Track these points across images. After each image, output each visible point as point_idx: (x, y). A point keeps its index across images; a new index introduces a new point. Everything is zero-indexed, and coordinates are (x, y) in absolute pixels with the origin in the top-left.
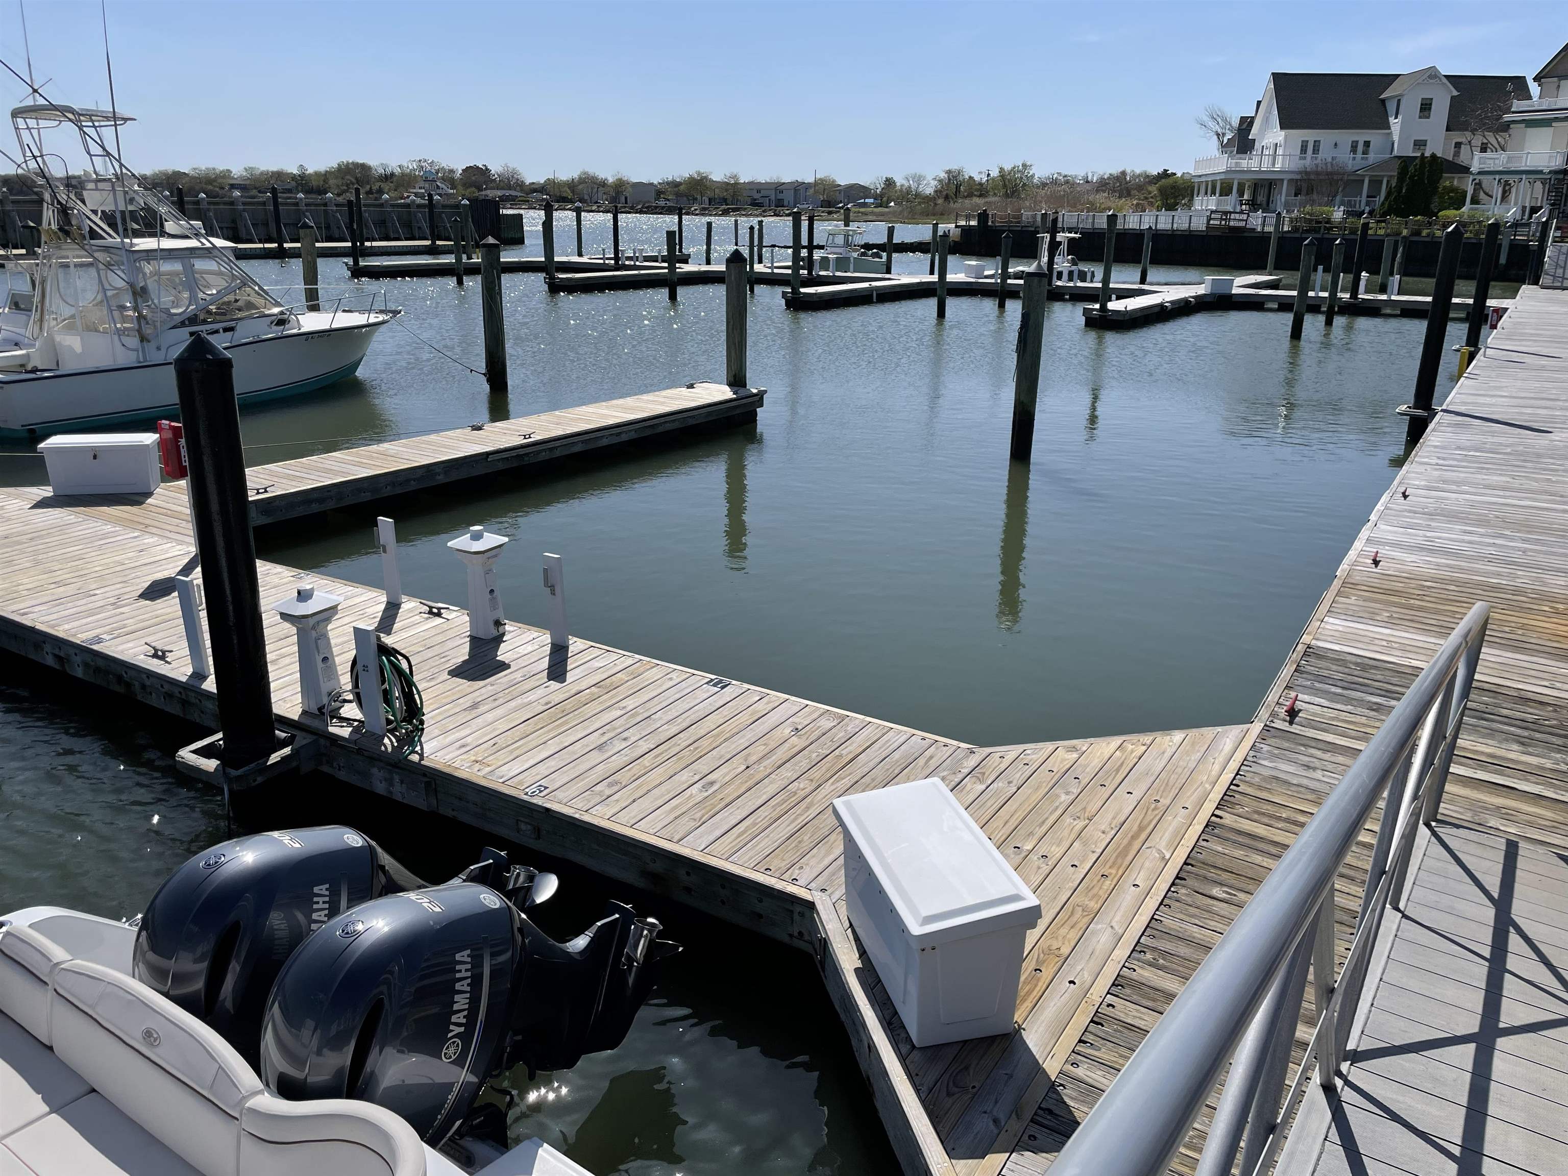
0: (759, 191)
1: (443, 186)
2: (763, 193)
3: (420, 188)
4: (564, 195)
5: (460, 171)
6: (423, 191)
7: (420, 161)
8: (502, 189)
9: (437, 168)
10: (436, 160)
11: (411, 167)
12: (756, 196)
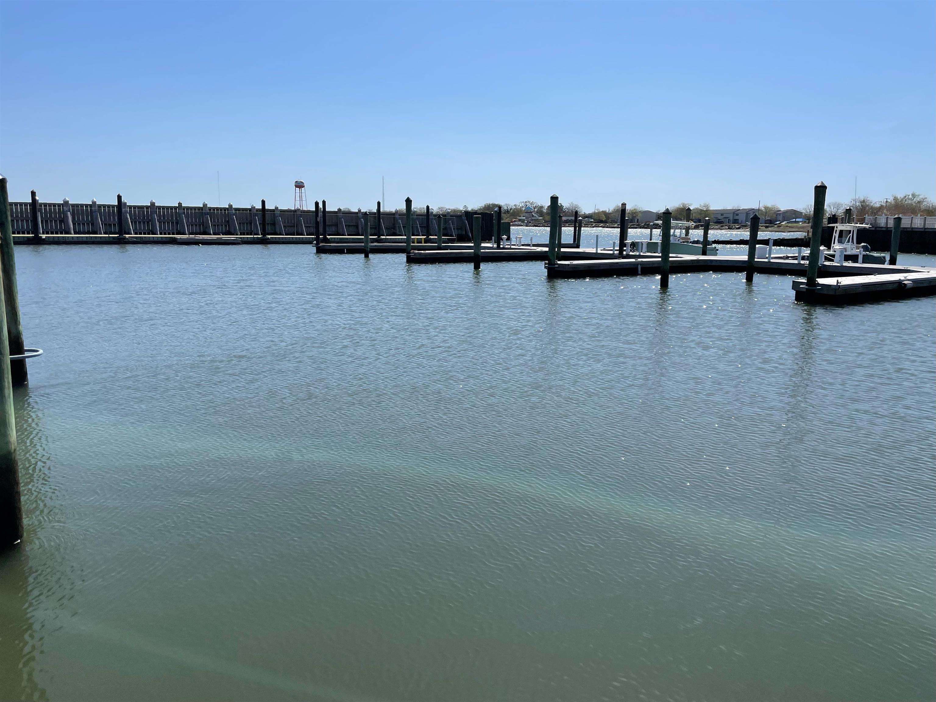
0: (722, 215)
1: (536, 215)
2: (725, 216)
3: (524, 216)
4: (601, 219)
5: (546, 207)
6: (525, 218)
7: (526, 202)
8: (569, 216)
9: (535, 205)
10: (534, 201)
11: (521, 206)
12: (720, 217)
